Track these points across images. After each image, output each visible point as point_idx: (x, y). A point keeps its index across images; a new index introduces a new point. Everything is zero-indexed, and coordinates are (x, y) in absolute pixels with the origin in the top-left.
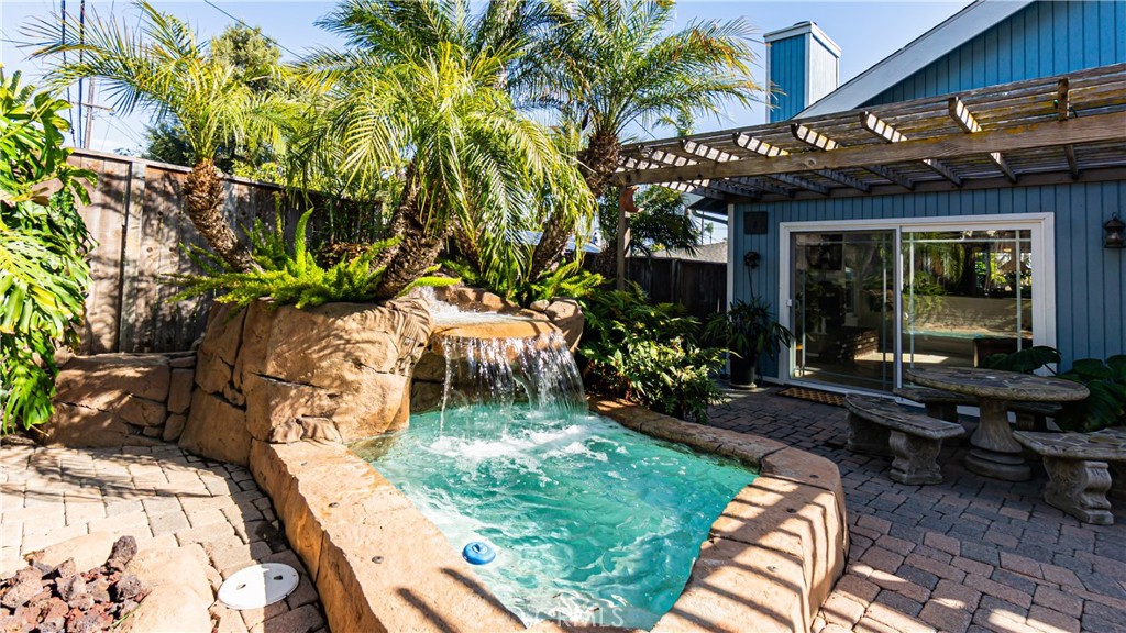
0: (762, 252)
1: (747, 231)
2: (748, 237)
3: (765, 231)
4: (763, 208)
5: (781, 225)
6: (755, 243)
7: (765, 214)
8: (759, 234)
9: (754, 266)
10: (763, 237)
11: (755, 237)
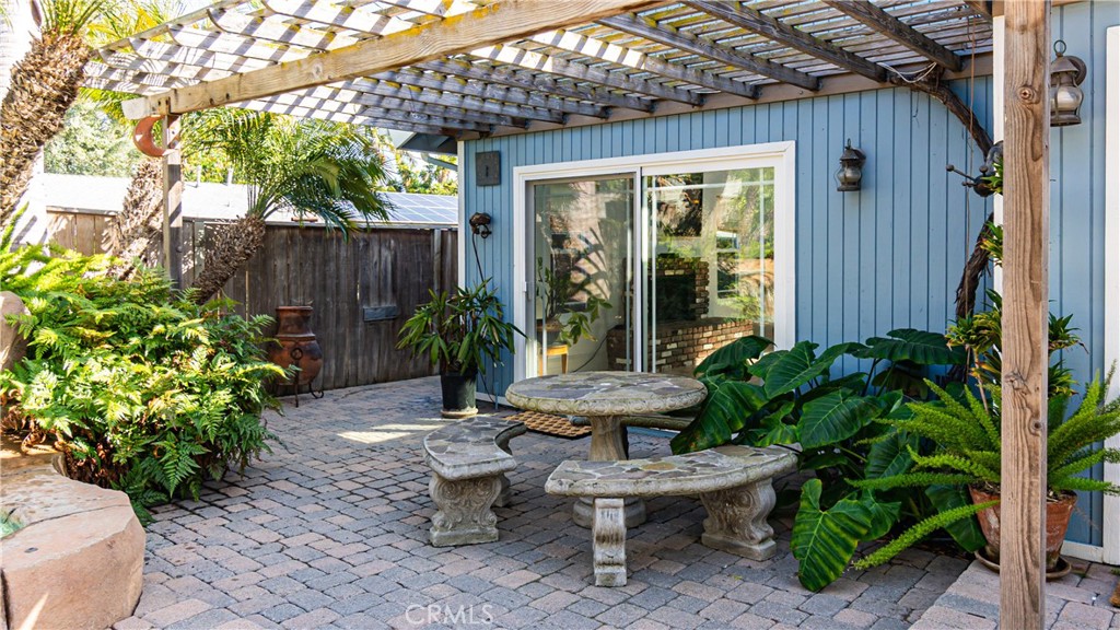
0: (496, 214)
1: (480, 183)
2: (481, 189)
3: (499, 182)
4: (496, 147)
5: (515, 169)
6: (487, 200)
7: (498, 154)
8: (492, 185)
9: (487, 233)
10: (496, 188)
11: (489, 189)
